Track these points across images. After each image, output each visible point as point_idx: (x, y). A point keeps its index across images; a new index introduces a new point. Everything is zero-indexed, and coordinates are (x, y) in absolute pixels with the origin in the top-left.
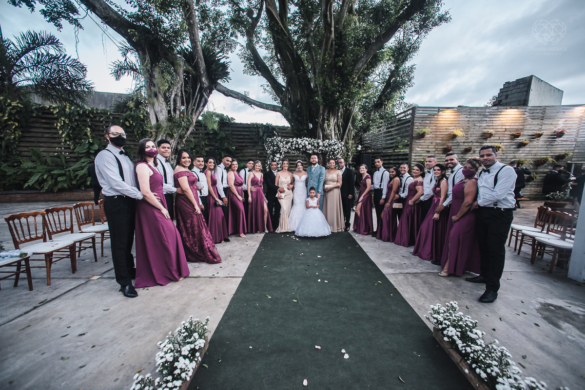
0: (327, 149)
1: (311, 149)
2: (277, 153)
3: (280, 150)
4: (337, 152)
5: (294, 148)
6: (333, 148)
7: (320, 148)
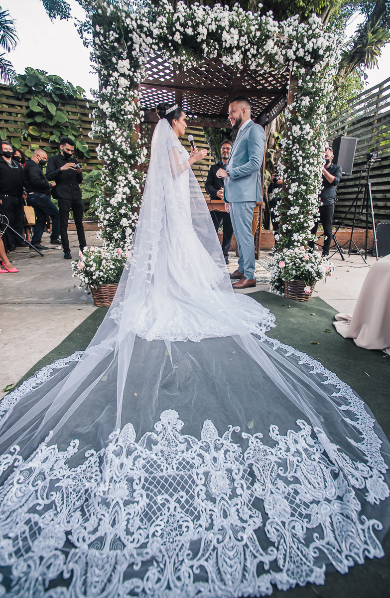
0: (290, 53)
1: (238, 47)
2: (120, 57)
3: (131, 49)
4: (323, 64)
5: (178, 37)
6: (310, 46)
7: (270, 46)
